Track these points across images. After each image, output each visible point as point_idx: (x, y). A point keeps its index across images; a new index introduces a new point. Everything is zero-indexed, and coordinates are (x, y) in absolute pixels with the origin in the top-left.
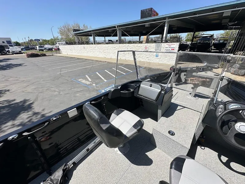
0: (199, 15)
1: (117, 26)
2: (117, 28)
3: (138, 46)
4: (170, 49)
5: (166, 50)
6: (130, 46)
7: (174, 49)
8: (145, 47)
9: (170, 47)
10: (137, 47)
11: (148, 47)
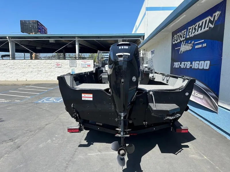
0: (103, 39)
1: (8, 37)
2: (8, 39)
3: (46, 62)
4: (86, 65)
5: (82, 67)
6: (33, 62)
7: (90, 66)
8: (56, 64)
9: (85, 63)
10: (44, 64)
11: (60, 63)
